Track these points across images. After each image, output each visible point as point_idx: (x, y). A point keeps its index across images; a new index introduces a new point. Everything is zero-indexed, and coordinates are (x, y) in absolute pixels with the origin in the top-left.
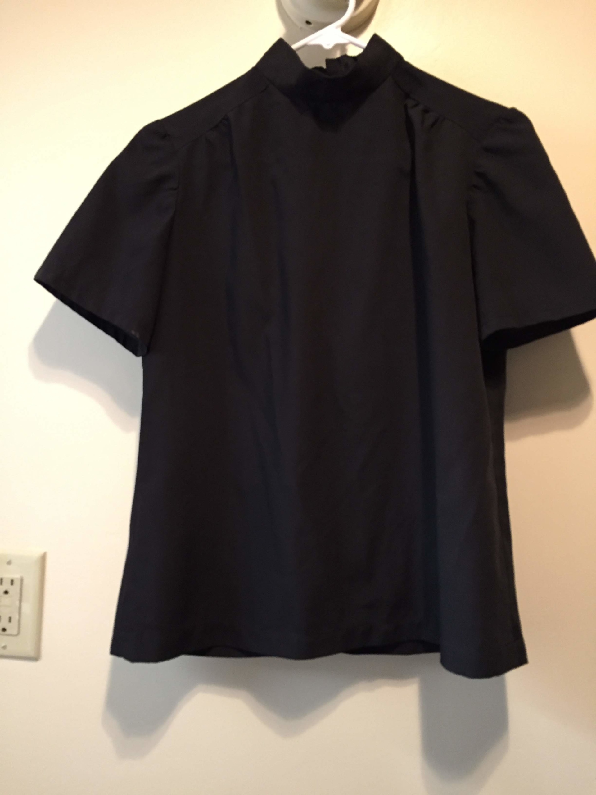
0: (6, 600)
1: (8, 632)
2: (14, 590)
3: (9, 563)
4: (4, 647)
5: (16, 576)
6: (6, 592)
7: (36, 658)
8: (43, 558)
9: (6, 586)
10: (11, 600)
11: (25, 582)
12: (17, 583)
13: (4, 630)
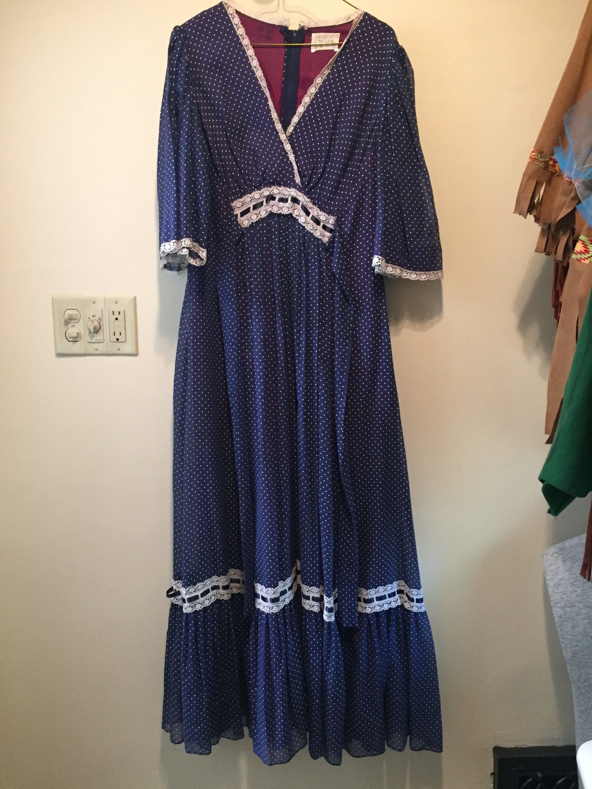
0: (117, 323)
1: (120, 340)
2: (121, 318)
3: (116, 302)
4: (119, 349)
5: (121, 310)
6: (117, 319)
7: (136, 355)
8: (135, 299)
9: (116, 315)
10: (121, 322)
11: (126, 313)
12: (122, 313)
13: (118, 340)
